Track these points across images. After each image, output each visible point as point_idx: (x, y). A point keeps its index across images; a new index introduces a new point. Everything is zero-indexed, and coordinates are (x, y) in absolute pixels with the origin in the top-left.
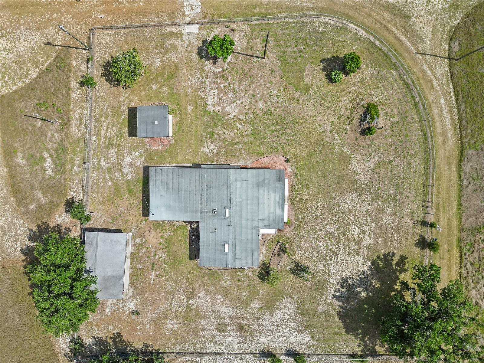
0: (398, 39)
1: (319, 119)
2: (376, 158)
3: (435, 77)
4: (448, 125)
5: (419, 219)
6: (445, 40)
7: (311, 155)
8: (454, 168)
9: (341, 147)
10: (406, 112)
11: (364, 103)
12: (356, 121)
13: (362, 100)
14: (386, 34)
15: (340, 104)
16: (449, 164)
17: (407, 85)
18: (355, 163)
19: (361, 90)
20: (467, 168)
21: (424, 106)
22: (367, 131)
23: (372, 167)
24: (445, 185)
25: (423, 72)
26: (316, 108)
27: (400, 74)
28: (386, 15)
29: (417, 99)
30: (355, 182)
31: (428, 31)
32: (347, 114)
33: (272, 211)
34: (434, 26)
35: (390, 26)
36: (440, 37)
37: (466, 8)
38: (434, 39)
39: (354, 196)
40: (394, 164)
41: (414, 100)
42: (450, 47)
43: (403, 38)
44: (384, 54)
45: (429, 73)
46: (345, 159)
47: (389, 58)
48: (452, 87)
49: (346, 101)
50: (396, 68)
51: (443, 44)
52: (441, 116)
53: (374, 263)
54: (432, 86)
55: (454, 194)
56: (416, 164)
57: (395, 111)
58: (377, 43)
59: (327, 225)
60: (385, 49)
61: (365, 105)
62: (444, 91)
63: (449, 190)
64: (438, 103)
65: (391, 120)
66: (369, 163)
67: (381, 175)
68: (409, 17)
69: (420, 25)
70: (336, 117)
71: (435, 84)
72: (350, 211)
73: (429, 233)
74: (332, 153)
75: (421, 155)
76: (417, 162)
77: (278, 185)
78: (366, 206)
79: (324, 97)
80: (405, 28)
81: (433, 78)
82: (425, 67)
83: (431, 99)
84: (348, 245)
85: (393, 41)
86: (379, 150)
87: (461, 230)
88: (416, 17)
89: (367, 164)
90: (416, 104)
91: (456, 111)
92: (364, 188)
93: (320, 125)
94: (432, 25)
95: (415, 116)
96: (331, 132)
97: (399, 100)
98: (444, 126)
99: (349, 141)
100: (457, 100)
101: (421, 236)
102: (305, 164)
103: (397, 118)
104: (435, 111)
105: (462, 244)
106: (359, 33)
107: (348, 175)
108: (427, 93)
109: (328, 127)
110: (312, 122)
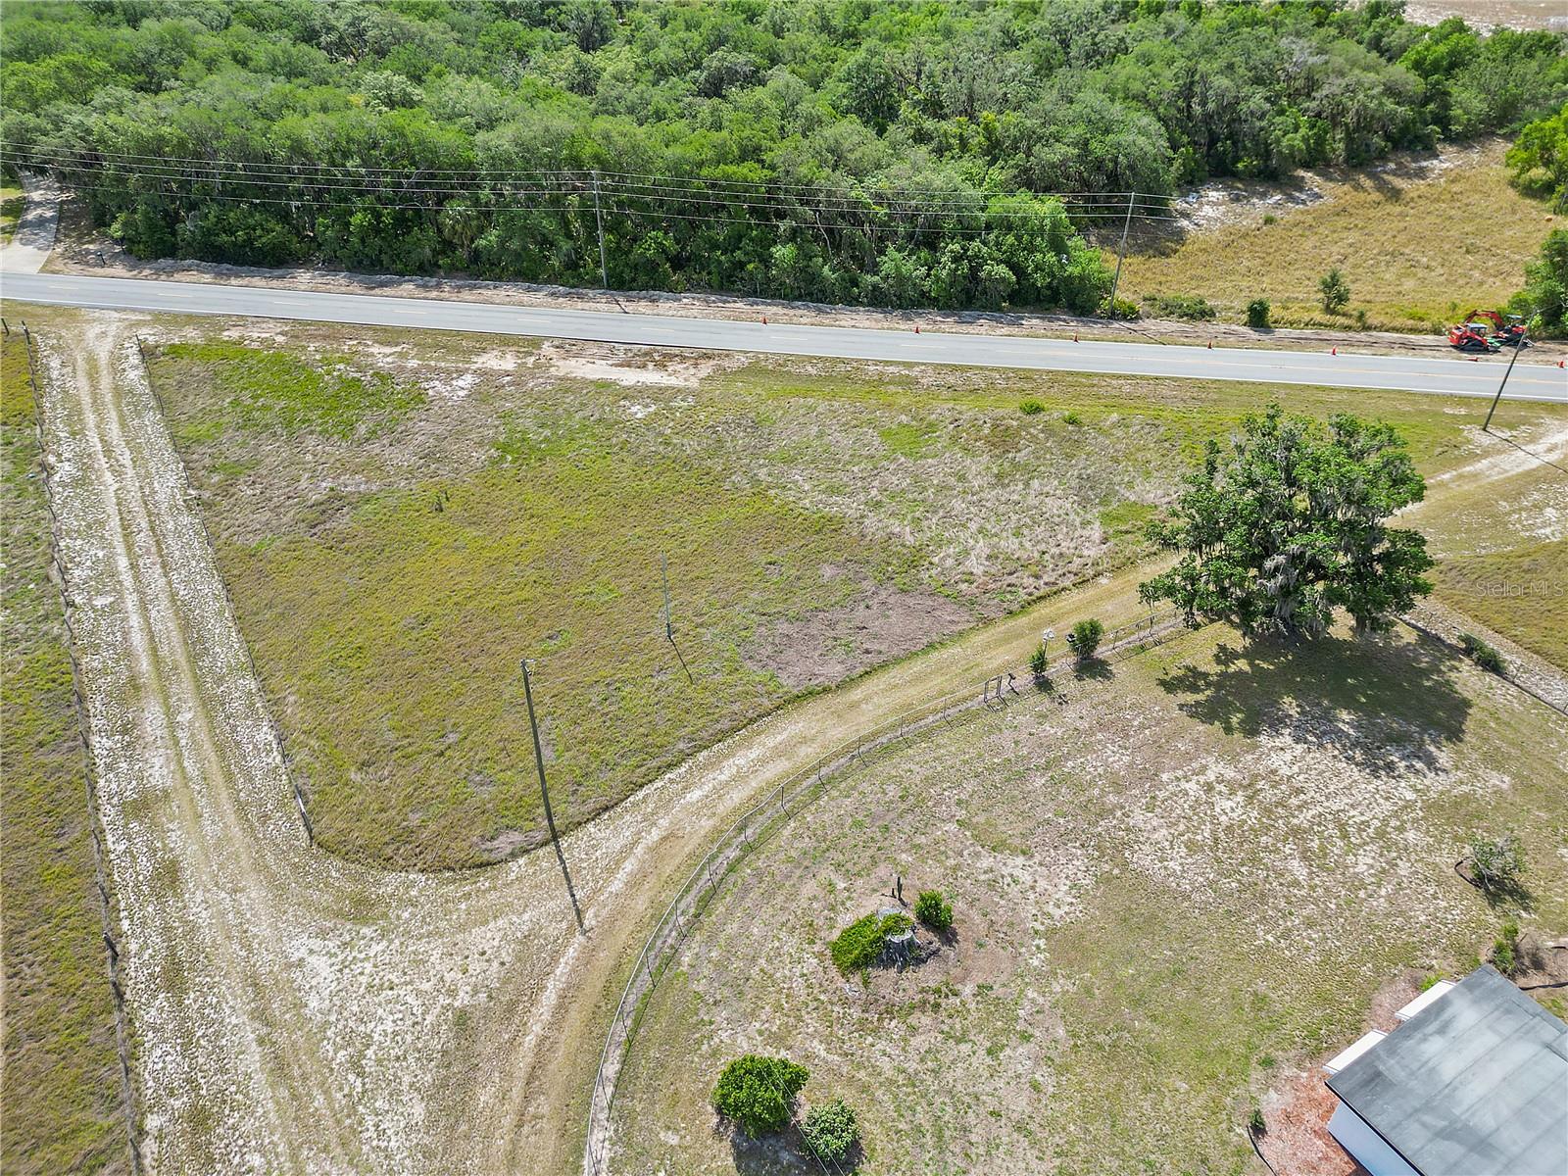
0: (562, 1007)
1: (1019, 1104)
2: (986, 862)
3: (635, 843)
4: (754, 753)
5: (1045, 698)
6: (494, 878)
7: (1155, 1056)
8: (856, 694)
9: (1042, 978)
10: (789, 860)
11: (852, 986)
12: (929, 975)
13: (845, 1002)
14: (558, 1061)
15: (912, 1066)
16: (853, 706)
17: (705, 903)
18: (1050, 908)
19: (812, 1022)
20: (834, 670)
21: (742, 829)
22: (939, 923)
23: (1020, 860)
24: (912, 691)
25: (634, 883)
26: (992, 1145)
27: (683, 936)
28: (485, 1097)
29: (733, 853)
30: (1105, 880)
31: (487, 937)
32: (926, 1020)
33: (1490, 1039)
34: (462, 928)
35: (522, 1061)
36: (493, 895)
37: (358, 878)
38: (510, 905)
39: (1143, 858)
40: (961, 814)
41: (739, 860)
42: (514, 856)
43: (549, 997)
44: (638, 1023)
45: (629, 865)
46: (1067, 945)
47: (646, 1000)
48: (641, 794)
49: (885, 1053)
50: (671, 959)
51: (513, 876)
52: (739, 778)
53: (1252, 731)
54: (664, 839)
55: (917, 666)
56: (916, 768)
57: (810, 888)
58: (611, 1069)
59: (1296, 883)
60: (620, 1030)
61: (857, 978)
62: (666, 804)
63: (918, 679)
64: (707, 803)
65: (841, 885)
66: (1017, 872)
67: (1020, 828)
68: (462, 1020)
69: (476, 967)
70: (965, 1048)
71: (655, 835)
72: (1192, 847)
73: (1061, 664)
74: (1088, 991)
75: (883, 768)
76: (913, 766)
77: (1391, 1067)
78: (1138, 817)
79: (929, 1140)
80: (511, 1008)
81: (639, 850)
82: (617, 886)
83: (707, 824)
84: (1280, 804)
85: (576, 1017)
86: (956, 868)
87: (987, 622)
88: (452, 993)
89: (1026, 878)
90: (750, 848)
91: (705, 753)
92: (1098, 848)
93: (1036, 1087)
94: (459, 937)
95: (786, 832)
96: (1026, 1037)
97: (769, 895)
98: (763, 761)
99: (1006, 965)
100: (670, 766)
101: (1080, 678)
102: (1203, 1055)
103: (826, 873)
104: (737, 796)
105: (1015, 607)
106: (606, 1155)
107: (1105, 909)
108: (696, 840)
109: (1019, 1057)
110: (1050, 1124)
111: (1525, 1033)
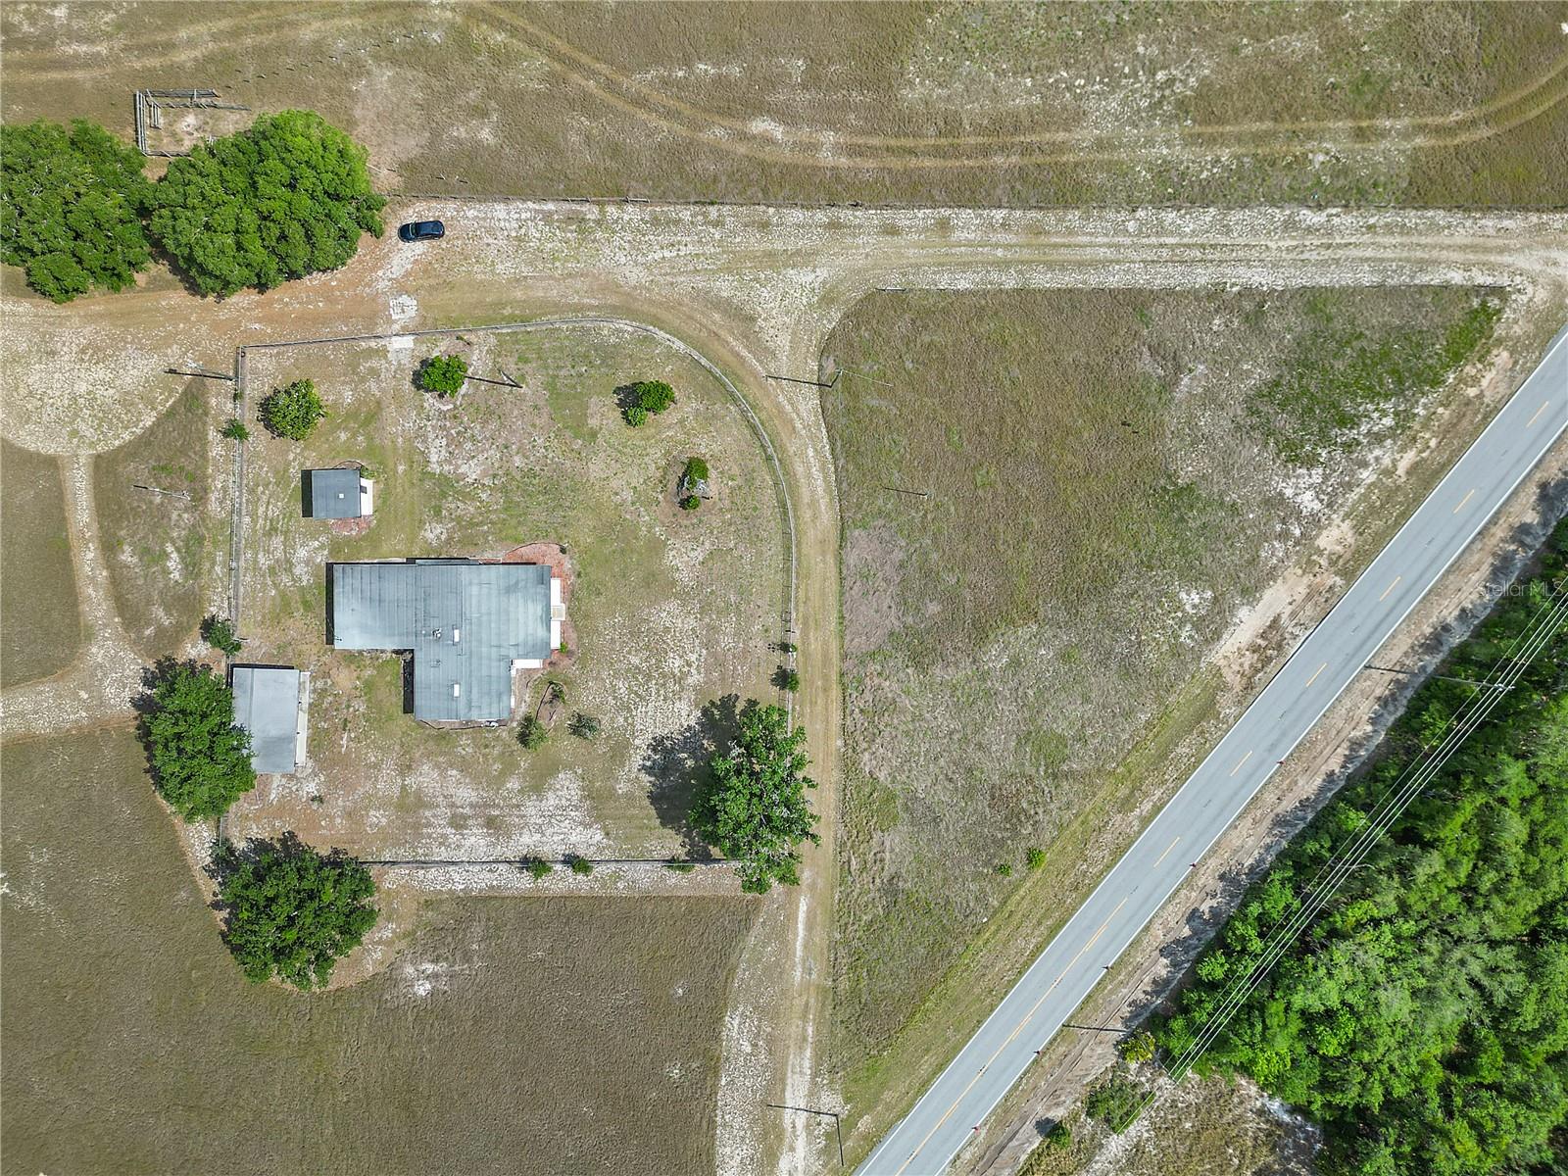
0: (738, 355)
1: (614, 484)
2: (707, 545)
3: (798, 415)
4: (820, 491)
5: (778, 641)
6: (813, 354)
7: (603, 540)
8: (831, 560)
9: (650, 528)
10: (753, 471)
11: (684, 458)
12: (672, 486)
13: (681, 452)
14: (717, 346)
15: (646, 459)
16: (824, 553)
17: (753, 428)
18: (674, 552)
19: (681, 437)
20: (852, 559)
21: (779, 460)
22: (686, 503)
23: (701, 559)
24: (817, 586)
25: (778, 406)
26: (608, 466)
27: (743, 411)
28: (717, 316)
29: (770, 450)
30: (673, 583)
31: (784, 341)
32: (658, 475)
33: (530, 631)
34: (794, 333)
35: (723, 333)
36: (804, 350)
37: (845, 302)
38: (794, 354)
39: (673, 605)
40: (735, 553)
41: (765, 451)
42: (821, 367)
43: (744, 353)
44: (716, 378)
45: (788, 408)
46: (656, 547)
47: (724, 385)
48: (824, 431)
49: (656, 455)
50: (735, 401)
51: (809, 361)
52: (809, 476)
53: (705, 712)
54: (794, 428)
55: (832, 600)
56: (770, 553)
57: (736, 470)
58: (703, 361)
59: (629, 653)
60: (717, 371)
61: (686, 461)
62: (813, 438)
63: (823, 594)
64: (803, 454)
65: (730, 483)
66: (696, 553)
67: (715, 571)
68: (752, 319)
69: (772, 332)
70: (641, 481)
71: (798, 425)
72: (667, 630)
73: (792, 662)
74: (636, 538)
75: (778, 538)
76: (773, 550)
77: (541, 589)
78: (691, 622)
79: (620, 448)
80: (746, 337)
81: (794, 416)
82: (781, 398)
83: (792, 450)
84: (664, 685)
85: (729, 358)
86: (712, 532)
87: (844, 657)
88: (765, 320)
89: (692, 554)
90: (769, 459)
91: (833, 469)
92: (688, 593)
93: (617, 494)
94: (790, 331)
95: (768, 478)
96: (633, 503)
97: (741, 453)
98: (813, 492)
99: (662, 518)
100: (833, 450)
101: (779, 667)
102: (593, 556)
103: (739, 481)
104: (800, 469)
105: (846, 680)
106: (674, 346)
107: (663, 572)
108: (785, 440)
109: (628, 495)
110: (602, 489)
111: (526, 644)
